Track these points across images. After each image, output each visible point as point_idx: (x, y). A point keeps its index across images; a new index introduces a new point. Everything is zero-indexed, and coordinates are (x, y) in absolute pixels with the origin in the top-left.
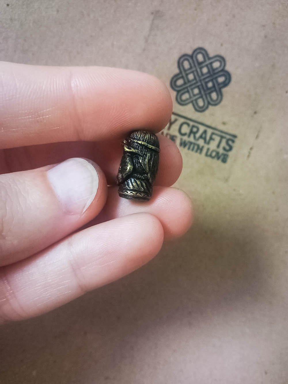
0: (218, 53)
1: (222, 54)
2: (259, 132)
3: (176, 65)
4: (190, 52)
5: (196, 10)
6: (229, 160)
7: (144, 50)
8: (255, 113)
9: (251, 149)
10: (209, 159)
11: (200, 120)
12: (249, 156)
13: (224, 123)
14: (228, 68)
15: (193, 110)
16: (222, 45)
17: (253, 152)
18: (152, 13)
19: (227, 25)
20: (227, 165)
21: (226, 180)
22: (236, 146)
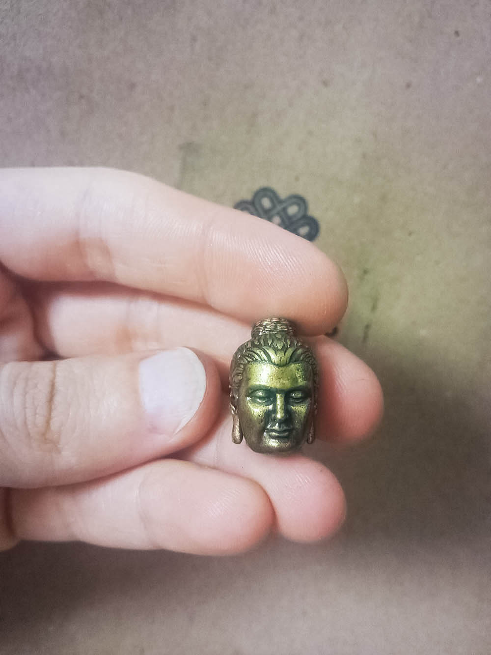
0: (293, 192)
1: (300, 191)
2: (376, 300)
4: (248, 197)
8: (366, 272)
9: (368, 327)
12: (364, 339)
14: (314, 211)
16: (297, 179)
17: (369, 331)
18: (181, 148)
19: (301, 149)
22: (344, 326)
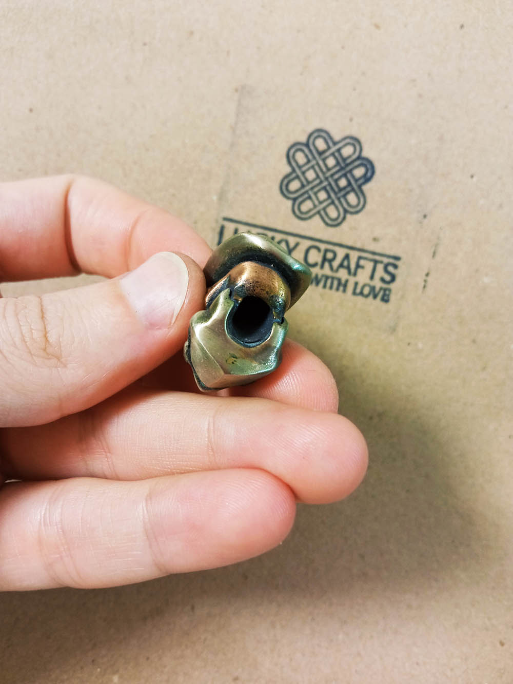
0: (347, 133)
2: (437, 245)
3: (285, 160)
4: (303, 139)
5: (301, 74)
6: (393, 297)
7: (232, 145)
8: (425, 216)
9: (427, 275)
10: (360, 299)
11: (335, 240)
12: (424, 287)
13: (375, 240)
14: (368, 153)
15: (322, 224)
16: (351, 120)
17: (429, 279)
18: (236, 90)
19: (355, 89)
20: (391, 306)
21: (393, 330)
22: (400, 273)
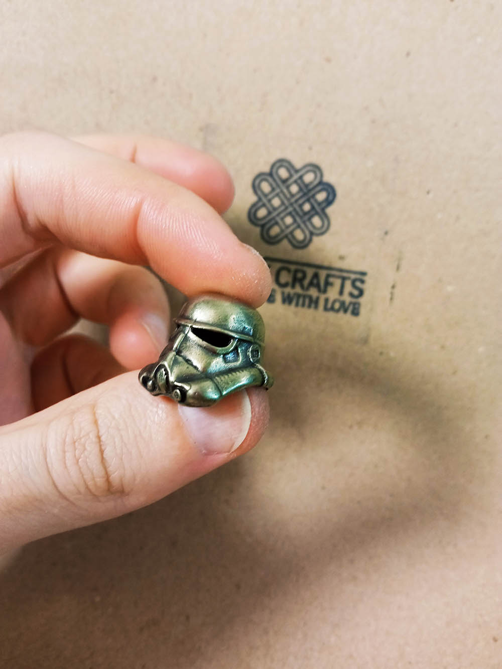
0: (307, 161)
2: (400, 259)
6: (363, 311)
8: (386, 233)
9: (393, 287)
10: (331, 315)
11: (305, 260)
12: (391, 299)
13: (342, 258)
14: (328, 178)
15: (289, 247)
16: (310, 149)
17: (396, 291)
18: (201, 129)
20: (361, 318)
21: (365, 341)
22: (368, 287)
